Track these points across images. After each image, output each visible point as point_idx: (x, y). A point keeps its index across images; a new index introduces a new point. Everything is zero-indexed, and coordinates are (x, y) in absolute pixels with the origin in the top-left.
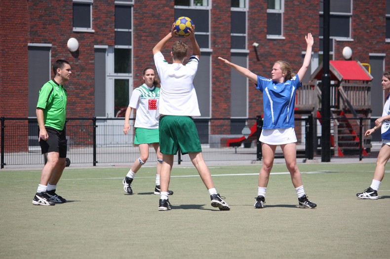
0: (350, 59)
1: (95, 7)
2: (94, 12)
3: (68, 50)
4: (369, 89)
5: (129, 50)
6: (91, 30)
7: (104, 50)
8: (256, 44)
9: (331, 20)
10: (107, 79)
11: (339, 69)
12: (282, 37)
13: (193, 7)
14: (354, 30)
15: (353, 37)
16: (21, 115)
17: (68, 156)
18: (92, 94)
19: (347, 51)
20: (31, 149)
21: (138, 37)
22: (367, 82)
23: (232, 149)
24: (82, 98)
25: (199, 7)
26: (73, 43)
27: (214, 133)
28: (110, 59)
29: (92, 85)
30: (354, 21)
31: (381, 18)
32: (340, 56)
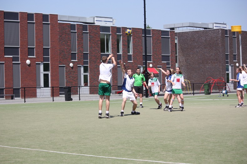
0: (152, 68)
1: (78, 54)
2: (77, 56)
3: (70, 67)
4: (158, 76)
5: (88, 66)
6: (76, 61)
7: (80, 66)
8: (125, 64)
9: (147, 56)
10: (81, 75)
11: (149, 71)
12: (132, 62)
13: (106, 53)
14: (153, 59)
15: (153, 61)
16: (57, 86)
17: (71, 98)
18: (77, 79)
19: (151, 65)
20: (60, 96)
21: (90, 62)
22: (158, 74)
23: (119, 95)
24: (74, 81)
25: (108, 53)
26: (71, 65)
27: (113, 90)
28: (82, 69)
29: (77, 77)
30: (153, 56)
31: (160, 56)
32: (149, 67)
